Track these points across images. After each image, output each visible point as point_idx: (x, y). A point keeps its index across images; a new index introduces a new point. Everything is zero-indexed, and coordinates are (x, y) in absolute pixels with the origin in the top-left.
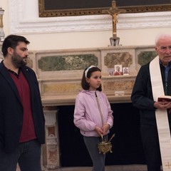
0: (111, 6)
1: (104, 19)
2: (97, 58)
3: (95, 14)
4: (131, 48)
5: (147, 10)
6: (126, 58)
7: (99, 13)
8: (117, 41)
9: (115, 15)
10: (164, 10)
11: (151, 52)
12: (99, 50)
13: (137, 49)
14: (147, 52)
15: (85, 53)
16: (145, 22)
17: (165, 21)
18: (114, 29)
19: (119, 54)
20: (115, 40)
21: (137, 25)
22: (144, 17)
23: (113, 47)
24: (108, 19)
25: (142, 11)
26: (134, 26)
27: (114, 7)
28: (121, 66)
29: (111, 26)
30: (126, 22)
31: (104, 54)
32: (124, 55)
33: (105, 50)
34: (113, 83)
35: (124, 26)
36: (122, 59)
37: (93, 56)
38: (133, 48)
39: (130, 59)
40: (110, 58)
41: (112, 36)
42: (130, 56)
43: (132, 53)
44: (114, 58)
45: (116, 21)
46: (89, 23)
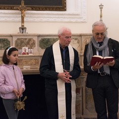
0: (21, 4)
1: (15, 14)
2: (9, 42)
3: (8, 9)
4: (34, 35)
5: (46, 9)
6: (31, 43)
7: (12, 9)
8: (24, 30)
9: (23, 11)
10: (58, 10)
11: (49, 39)
12: (11, 36)
13: (39, 36)
14: (45, 39)
16: (45, 17)
17: (59, 17)
18: (23, 21)
19: (26, 39)
20: (23, 29)
21: (39, 20)
22: (44, 14)
23: (21, 34)
24: (18, 14)
25: (43, 10)
26: (36, 20)
27: (23, 5)
28: (27, 48)
29: (20, 19)
30: (31, 17)
31: (15, 39)
32: (30, 40)
33: (16, 36)
35: (29, 19)
36: (28, 43)
37: (7, 40)
38: (36, 36)
39: (34, 43)
40: (19, 42)
41: (21, 26)
42: (34, 41)
43: (35, 39)
44: (22, 42)
45: (24, 15)
46: (4, 15)
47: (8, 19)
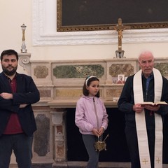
1: (113, 34)
2: (103, 68)
3: (104, 29)
4: (132, 60)
5: (150, 27)
6: (128, 69)
7: (108, 29)
12: (105, 62)
15: (93, 64)
16: (149, 37)
19: (122, 65)
20: (120, 53)
21: (142, 40)
25: (146, 28)
26: (138, 40)
27: (120, 24)
30: (132, 37)
31: (109, 65)
32: (127, 66)
33: (110, 61)
34: (115, 90)
36: (125, 70)
38: (134, 61)
39: (132, 70)
40: (114, 68)
42: (132, 67)
43: (134, 64)
44: (118, 69)
46: (98, 37)
47: (105, 41)
